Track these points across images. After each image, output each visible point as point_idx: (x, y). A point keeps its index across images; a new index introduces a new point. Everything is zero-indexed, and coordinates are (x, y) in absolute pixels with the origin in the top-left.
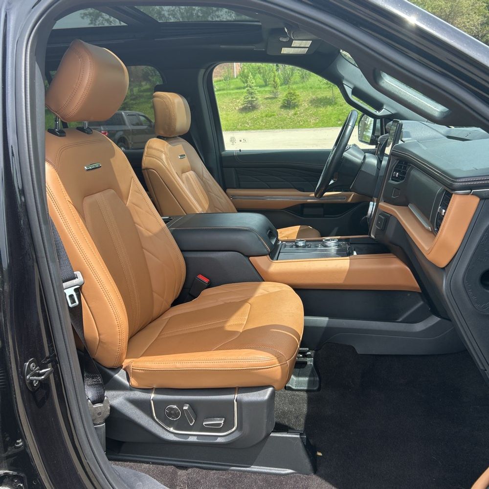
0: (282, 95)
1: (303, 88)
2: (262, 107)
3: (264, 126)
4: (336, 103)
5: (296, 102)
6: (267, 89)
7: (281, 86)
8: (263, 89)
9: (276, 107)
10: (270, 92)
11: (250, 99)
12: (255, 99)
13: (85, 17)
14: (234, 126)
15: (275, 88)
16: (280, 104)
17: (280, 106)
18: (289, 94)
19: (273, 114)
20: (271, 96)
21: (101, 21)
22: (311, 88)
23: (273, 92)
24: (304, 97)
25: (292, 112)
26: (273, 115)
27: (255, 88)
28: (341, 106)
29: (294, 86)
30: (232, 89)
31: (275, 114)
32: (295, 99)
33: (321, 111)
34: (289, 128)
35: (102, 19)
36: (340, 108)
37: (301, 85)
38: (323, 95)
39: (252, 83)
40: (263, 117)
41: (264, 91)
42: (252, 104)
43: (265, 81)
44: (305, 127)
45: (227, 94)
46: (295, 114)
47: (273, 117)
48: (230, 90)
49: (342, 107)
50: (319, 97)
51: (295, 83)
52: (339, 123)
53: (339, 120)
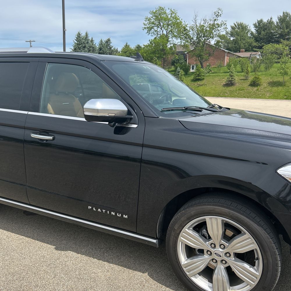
0: (251, 78)
1: (265, 74)
2: (237, 84)
3: (237, 95)
4: (285, 85)
5: (259, 83)
6: (243, 74)
7: (251, 72)
9: (246, 84)
10: (244, 76)
11: (230, 79)
12: (233, 79)
13: (145, 29)
14: (218, 94)
15: (247, 73)
16: (249, 83)
17: (248, 84)
18: (255, 77)
19: (243, 89)
20: (244, 78)
21: (153, 31)
22: (270, 75)
23: (246, 76)
24: (264, 80)
25: (256, 88)
26: (244, 89)
27: (235, 73)
29: (260, 73)
30: (221, 73)
31: (245, 89)
32: (258, 81)
33: (274, 89)
34: (252, 98)
35: (154, 30)
36: (287, 88)
37: (264, 73)
38: (277, 80)
39: (233, 70)
40: (237, 90)
41: (240, 75)
42: (231, 82)
43: (242, 69)
44: (262, 98)
45: (217, 76)
46: (257, 90)
47: (243, 90)
48: (220, 73)
49: (289, 88)
50: (275, 80)
51: (261, 71)
52: (285, 97)
53: (286, 96)
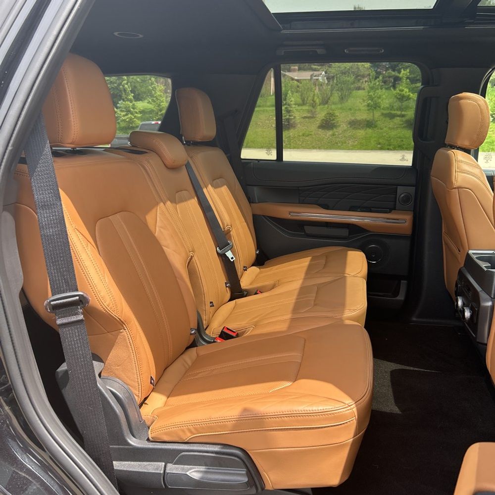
0: (321, 114)
1: (341, 108)
2: (299, 125)
3: (301, 145)
4: (376, 126)
5: (334, 123)
6: (304, 108)
7: (319, 105)
8: (300, 108)
9: (313, 127)
10: (308, 111)
11: (288, 117)
12: (292, 117)
14: (270, 144)
15: (313, 107)
16: (318, 123)
17: (318, 125)
18: (328, 114)
19: (310, 133)
20: (309, 115)
22: (350, 109)
23: (312, 111)
24: (342, 118)
25: (330, 132)
26: (311, 135)
27: (294, 106)
28: (381, 129)
29: (333, 107)
30: (269, 107)
31: (313, 133)
32: (333, 120)
33: (360, 133)
36: (380, 131)
37: (339, 106)
38: (362, 118)
39: (291, 101)
40: (300, 136)
41: (302, 109)
42: (289, 122)
43: (303, 100)
44: (343, 149)
45: (264, 111)
46: (333, 135)
47: (310, 136)
48: (266, 106)
49: (382, 131)
50: (359, 118)
51: (334, 103)
52: (379, 146)
53: (379, 144)
